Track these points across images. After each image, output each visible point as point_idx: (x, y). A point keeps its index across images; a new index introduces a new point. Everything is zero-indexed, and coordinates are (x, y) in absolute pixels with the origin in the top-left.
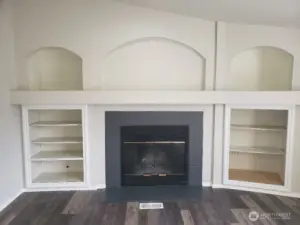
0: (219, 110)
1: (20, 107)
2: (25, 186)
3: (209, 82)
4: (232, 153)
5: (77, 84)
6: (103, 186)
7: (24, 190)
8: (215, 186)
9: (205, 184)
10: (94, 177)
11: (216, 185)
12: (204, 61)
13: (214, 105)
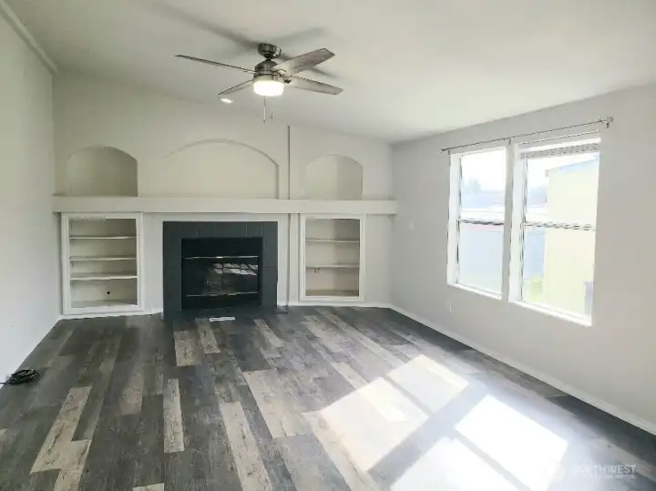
0: (294, 219)
1: (59, 215)
2: (62, 313)
3: (283, 190)
4: (308, 269)
5: (130, 189)
6: (161, 310)
7: (60, 318)
8: (291, 304)
9: (281, 303)
10: (150, 300)
11: (293, 303)
12: (277, 166)
13: (289, 215)
